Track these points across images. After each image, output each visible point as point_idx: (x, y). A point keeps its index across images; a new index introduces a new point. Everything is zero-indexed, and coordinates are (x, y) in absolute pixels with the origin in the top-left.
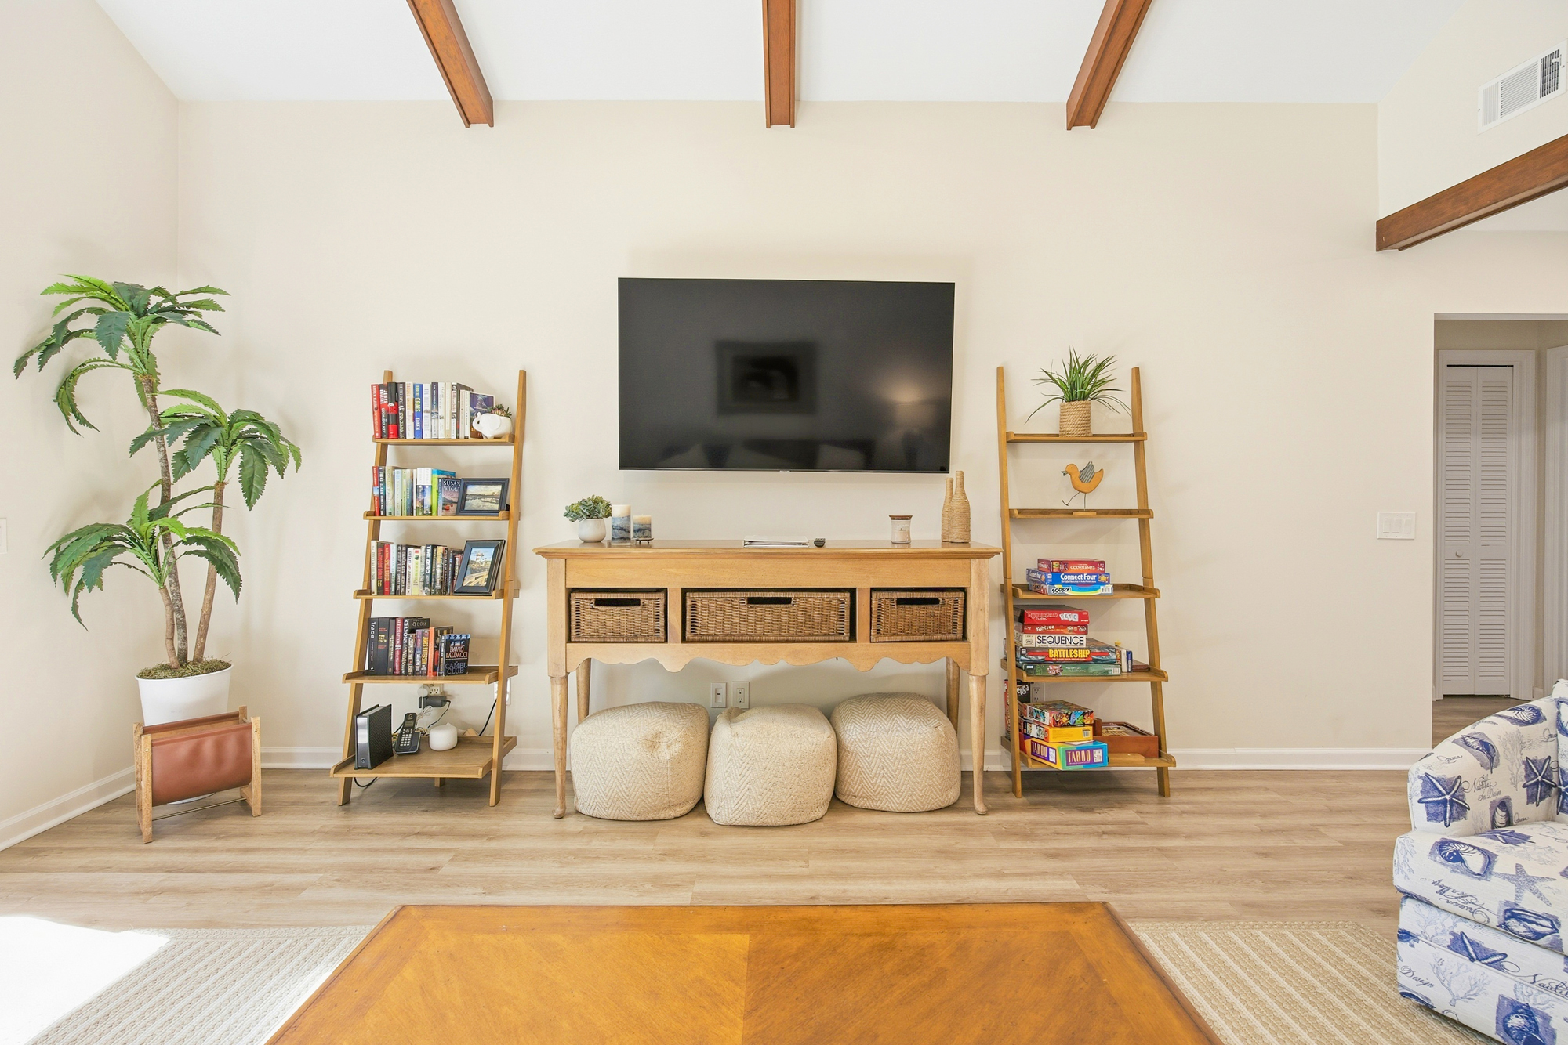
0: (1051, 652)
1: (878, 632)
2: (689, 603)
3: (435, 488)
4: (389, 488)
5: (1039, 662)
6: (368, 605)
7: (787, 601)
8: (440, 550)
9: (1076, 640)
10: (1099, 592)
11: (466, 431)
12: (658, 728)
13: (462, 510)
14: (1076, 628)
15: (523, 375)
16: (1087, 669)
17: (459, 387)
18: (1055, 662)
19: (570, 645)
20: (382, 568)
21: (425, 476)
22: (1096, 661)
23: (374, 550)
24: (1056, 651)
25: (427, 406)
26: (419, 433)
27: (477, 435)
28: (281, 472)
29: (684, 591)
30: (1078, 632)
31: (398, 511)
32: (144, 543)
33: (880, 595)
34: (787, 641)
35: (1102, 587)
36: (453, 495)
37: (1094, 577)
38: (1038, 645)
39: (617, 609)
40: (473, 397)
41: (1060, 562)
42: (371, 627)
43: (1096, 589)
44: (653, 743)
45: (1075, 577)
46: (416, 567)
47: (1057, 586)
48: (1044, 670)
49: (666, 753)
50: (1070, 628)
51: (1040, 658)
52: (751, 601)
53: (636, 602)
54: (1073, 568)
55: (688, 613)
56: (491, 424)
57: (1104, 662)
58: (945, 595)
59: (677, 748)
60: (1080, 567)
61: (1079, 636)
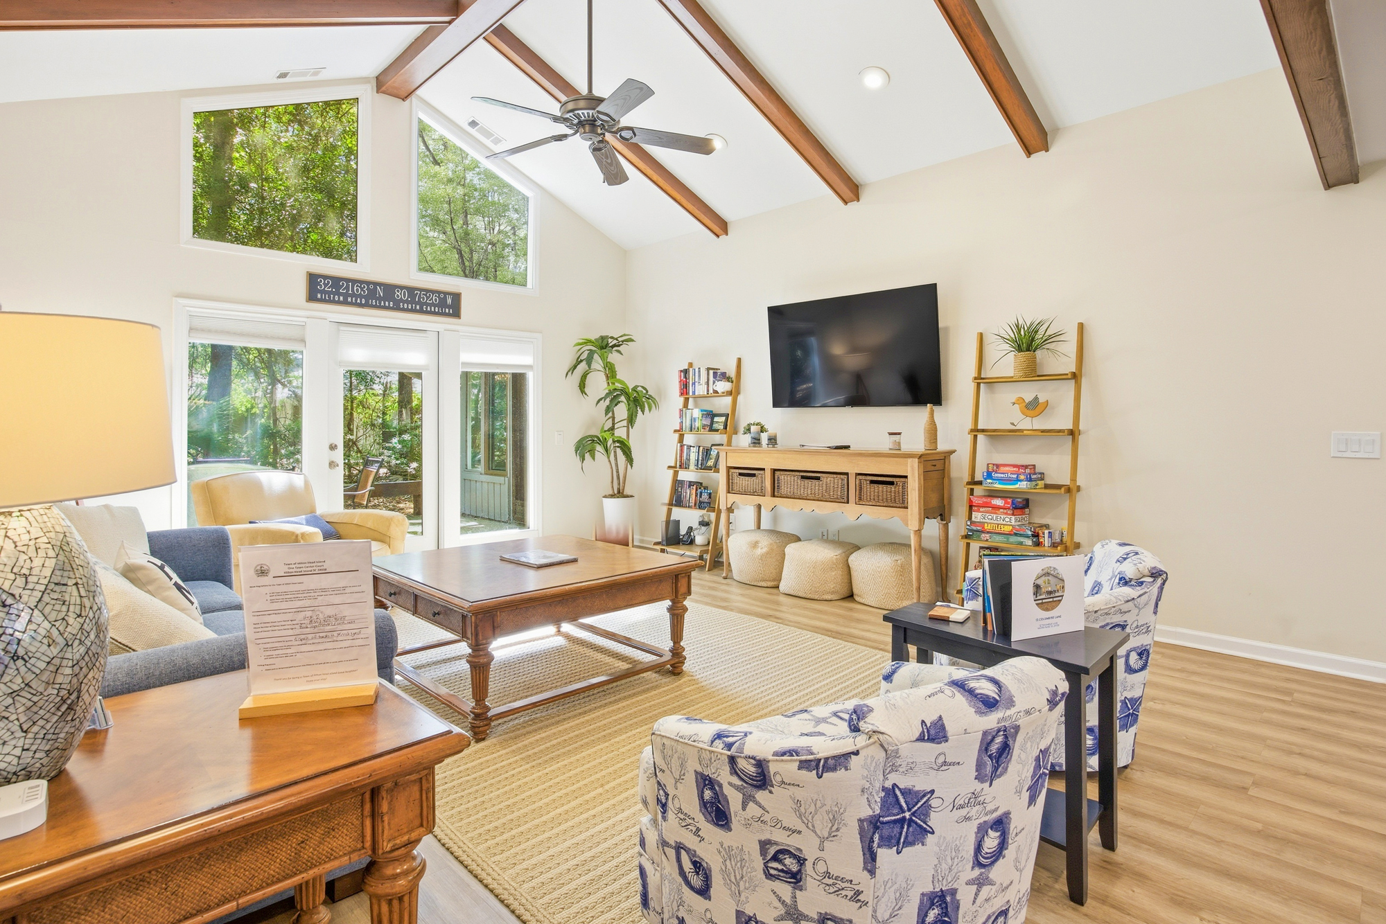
0: (986, 525)
1: (860, 499)
2: (776, 477)
3: (700, 418)
4: (684, 418)
5: (978, 531)
6: (676, 473)
7: (818, 478)
8: (701, 448)
9: (1007, 520)
10: (1017, 486)
11: (711, 391)
12: (758, 539)
13: (712, 430)
14: (1005, 511)
15: (739, 360)
16: (1008, 539)
17: (708, 369)
18: (988, 532)
19: (728, 494)
20: (681, 456)
21: (697, 413)
22: (1016, 534)
23: (679, 448)
24: (989, 525)
25: (697, 380)
26: (694, 393)
27: (716, 392)
28: (643, 412)
29: (774, 471)
30: (1006, 514)
31: (687, 430)
32: (603, 442)
33: (860, 477)
34: (818, 500)
35: (1019, 483)
36: (708, 422)
37: (1015, 476)
38: (981, 520)
39: (747, 478)
40: (715, 374)
41: (994, 465)
42: (677, 484)
43: (1015, 484)
44: (755, 545)
45: (1002, 475)
46: (693, 457)
47: (989, 481)
48: (979, 536)
49: (759, 551)
50: (1001, 510)
51: (979, 528)
52: (803, 477)
53: (754, 475)
54: (1002, 469)
55: (776, 482)
56: (722, 386)
57: (1021, 535)
58: (897, 479)
59: (765, 550)
60: (1007, 469)
61: (1009, 517)
